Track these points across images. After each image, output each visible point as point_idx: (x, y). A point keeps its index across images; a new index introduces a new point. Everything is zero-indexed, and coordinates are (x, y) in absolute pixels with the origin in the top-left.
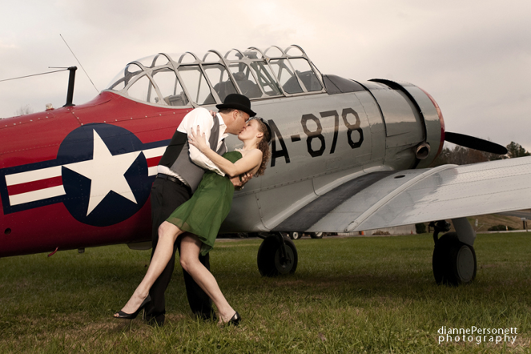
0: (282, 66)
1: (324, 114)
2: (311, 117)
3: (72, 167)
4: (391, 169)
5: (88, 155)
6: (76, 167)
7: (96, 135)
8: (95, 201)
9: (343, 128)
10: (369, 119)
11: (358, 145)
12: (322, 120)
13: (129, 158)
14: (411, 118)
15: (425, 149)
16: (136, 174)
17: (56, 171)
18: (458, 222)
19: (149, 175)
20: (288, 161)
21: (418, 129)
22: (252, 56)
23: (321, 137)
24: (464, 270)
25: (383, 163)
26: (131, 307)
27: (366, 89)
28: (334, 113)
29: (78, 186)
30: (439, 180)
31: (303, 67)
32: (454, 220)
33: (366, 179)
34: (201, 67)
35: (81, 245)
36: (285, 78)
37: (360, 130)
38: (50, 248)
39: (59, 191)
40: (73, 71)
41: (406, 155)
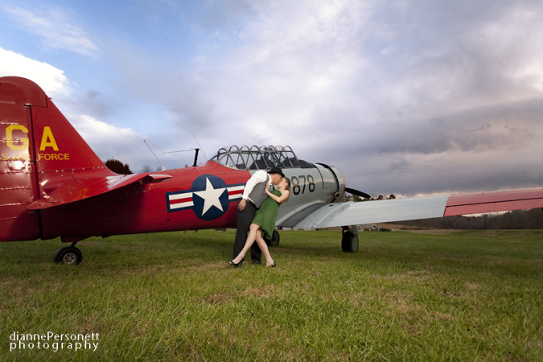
0: (281, 155)
1: (300, 177)
2: (295, 177)
3: (197, 193)
4: (324, 202)
5: (204, 189)
6: (198, 193)
7: (208, 180)
8: (206, 209)
9: (307, 183)
10: (317, 181)
11: (312, 191)
12: (299, 179)
13: (221, 191)
14: (333, 181)
15: (338, 194)
16: (223, 198)
17: (190, 195)
18: (354, 227)
19: (229, 199)
21: (336, 186)
22: (271, 149)
23: (299, 187)
24: (354, 247)
25: (322, 199)
26: (236, 261)
27: (315, 167)
28: (304, 176)
29: (199, 202)
30: (343, 209)
31: (290, 156)
32: (352, 226)
33: (316, 206)
34: (249, 152)
35: (196, 229)
36: (282, 159)
37: (314, 184)
38: (184, 229)
39: (191, 204)
40: (197, 150)
41: (331, 197)
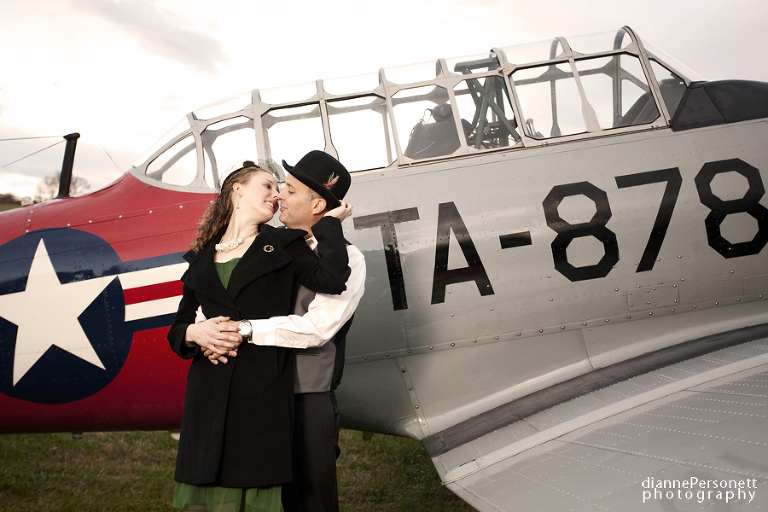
5: (19, 284)
11: (747, 248)
13: (91, 289)
16: (100, 319)
19: (126, 320)
20: (486, 289)
40: (72, 139)
